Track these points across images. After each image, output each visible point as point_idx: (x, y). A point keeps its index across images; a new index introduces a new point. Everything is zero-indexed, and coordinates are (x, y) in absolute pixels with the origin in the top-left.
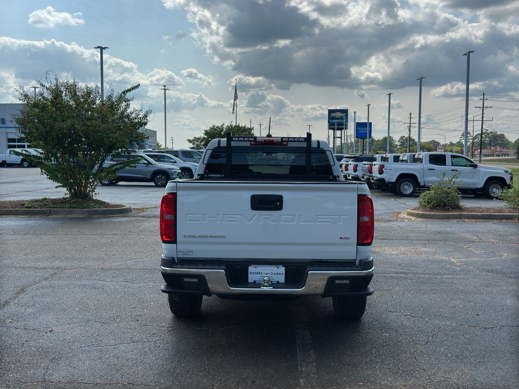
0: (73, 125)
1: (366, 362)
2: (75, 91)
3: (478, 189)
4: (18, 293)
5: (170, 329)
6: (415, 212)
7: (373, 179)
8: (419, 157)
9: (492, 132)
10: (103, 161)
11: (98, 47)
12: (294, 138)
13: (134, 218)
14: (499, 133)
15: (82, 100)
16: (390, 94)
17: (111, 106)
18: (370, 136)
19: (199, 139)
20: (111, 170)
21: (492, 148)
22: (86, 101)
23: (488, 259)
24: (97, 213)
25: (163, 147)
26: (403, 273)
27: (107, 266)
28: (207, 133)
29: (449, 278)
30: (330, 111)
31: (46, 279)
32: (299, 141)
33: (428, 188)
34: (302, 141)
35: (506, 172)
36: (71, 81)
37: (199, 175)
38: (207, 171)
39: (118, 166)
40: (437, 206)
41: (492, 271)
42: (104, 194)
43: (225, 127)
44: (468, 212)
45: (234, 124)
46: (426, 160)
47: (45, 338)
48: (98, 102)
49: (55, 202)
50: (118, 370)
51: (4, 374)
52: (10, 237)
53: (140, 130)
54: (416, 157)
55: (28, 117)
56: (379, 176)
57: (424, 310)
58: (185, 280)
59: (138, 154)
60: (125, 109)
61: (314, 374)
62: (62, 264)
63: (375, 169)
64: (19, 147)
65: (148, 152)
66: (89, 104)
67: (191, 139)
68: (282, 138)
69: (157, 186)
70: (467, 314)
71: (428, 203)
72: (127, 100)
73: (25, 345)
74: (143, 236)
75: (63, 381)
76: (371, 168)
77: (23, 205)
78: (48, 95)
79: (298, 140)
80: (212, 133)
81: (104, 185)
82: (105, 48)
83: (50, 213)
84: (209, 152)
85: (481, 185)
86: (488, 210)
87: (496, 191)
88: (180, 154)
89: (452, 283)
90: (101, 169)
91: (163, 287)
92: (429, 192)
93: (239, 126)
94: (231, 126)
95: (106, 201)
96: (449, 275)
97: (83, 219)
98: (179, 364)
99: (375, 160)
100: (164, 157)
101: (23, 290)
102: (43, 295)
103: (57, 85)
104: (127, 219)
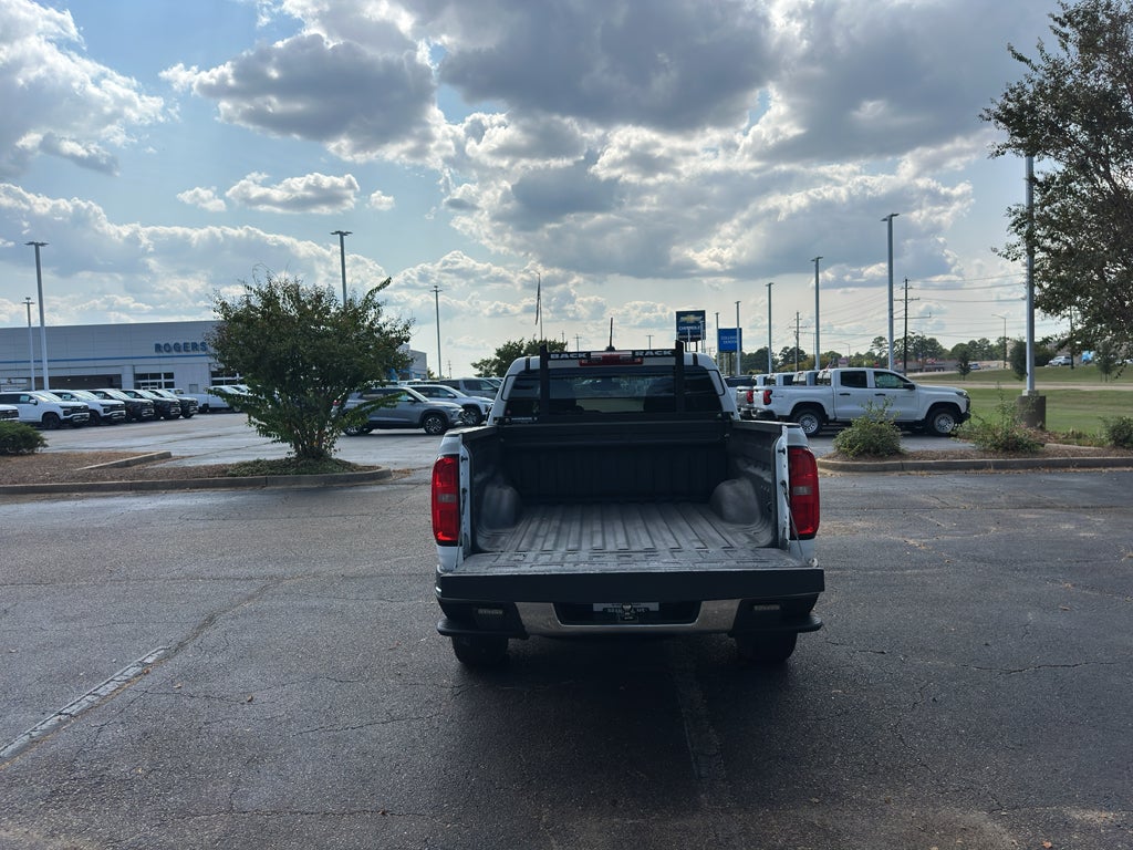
0: (295, 347)
1: (814, 751)
2: (297, 294)
3: (917, 423)
4: (203, 626)
5: (456, 691)
6: (830, 461)
7: (755, 412)
8: (825, 377)
9: (918, 337)
10: (345, 399)
11: (337, 233)
12: (654, 351)
13: (395, 487)
14: (928, 337)
15: (309, 307)
16: (770, 285)
17: (353, 315)
18: (741, 349)
19: (488, 362)
20: (358, 413)
21: (920, 360)
22: (315, 307)
23: (969, 538)
24: (335, 480)
25: (436, 376)
26: (839, 569)
27: (351, 570)
28: (499, 353)
29: (916, 576)
30: (679, 314)
31: (250, 598)
32: (663, 356)
33: (849, 424)
34: (668, 356)
35: (960, 394)
36: (291, 281)
37: (495, 419)
38: (509, 412)
39: (368, 407)
40: (865, 451)
41: (982, 560)
42: (349, 450)
43: (525, 342)
44: (914, 458)
45: (538, 339)
46: (836, 381)
47: (240, 715)
48: (333, 310)
49: (273, 465)
50: (364, 782)
51: (160, 795)
52: (201, 525)
53: (400, 350)
54: (820, 376)
55: (229, 337)
56: (764, 407)
57: (891, 639)
58: (481, 611)
59: (399, 387)
60: (376, 319)
61: (724, 780)
62: (278, 570)
63: (759, 396)
64: (228, 383)
65: (414, 383)
66: (320, 314)
67: (478, 363)
68: (634, 352)
69: (429, 434)
70: (968, 643)
71: (851, 447)
72: (376, 306)
73: (203, 731)
74: (408, 517)
75: (266, 809)
76: (752, 395)
77: (225, 471)
78: (256, 302)
79: (661, 354)
80: (508, 354)
81: (350, 435)
82: (346, 234)
83: (266, 483)
84: (511, 380)
85: (921, 416)
86: (945, 455)
87: (948, 425)
88: (462, 386)
89: (924, 584)
90: (343, 413)
91: (440, 625)
92: (850, 430)
93: (545, 341)
94: (535, 341)
95: (351, 461)
96: (915, 568)
97: (318, 490)
98: (475, 764)
99: (754, 383)
100: (437, 390)
101: (211, 620)
102: (244, 629)
103: (270, 286)
104: (383, 488)
